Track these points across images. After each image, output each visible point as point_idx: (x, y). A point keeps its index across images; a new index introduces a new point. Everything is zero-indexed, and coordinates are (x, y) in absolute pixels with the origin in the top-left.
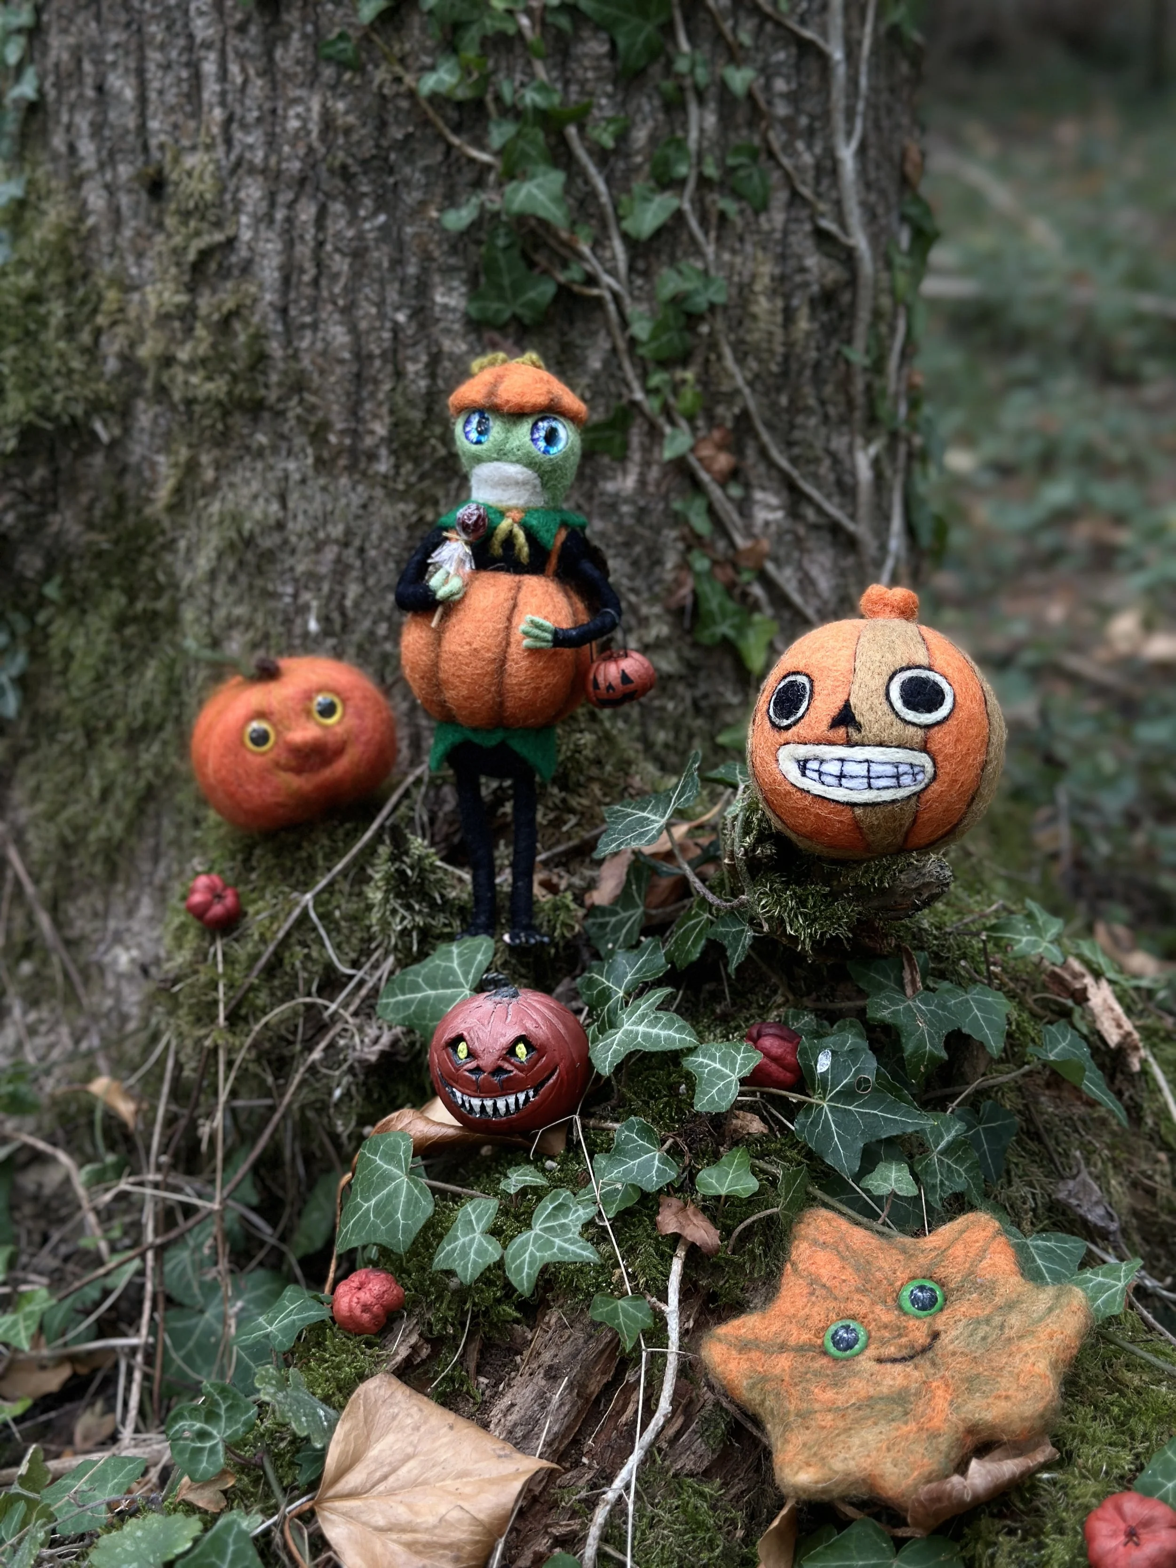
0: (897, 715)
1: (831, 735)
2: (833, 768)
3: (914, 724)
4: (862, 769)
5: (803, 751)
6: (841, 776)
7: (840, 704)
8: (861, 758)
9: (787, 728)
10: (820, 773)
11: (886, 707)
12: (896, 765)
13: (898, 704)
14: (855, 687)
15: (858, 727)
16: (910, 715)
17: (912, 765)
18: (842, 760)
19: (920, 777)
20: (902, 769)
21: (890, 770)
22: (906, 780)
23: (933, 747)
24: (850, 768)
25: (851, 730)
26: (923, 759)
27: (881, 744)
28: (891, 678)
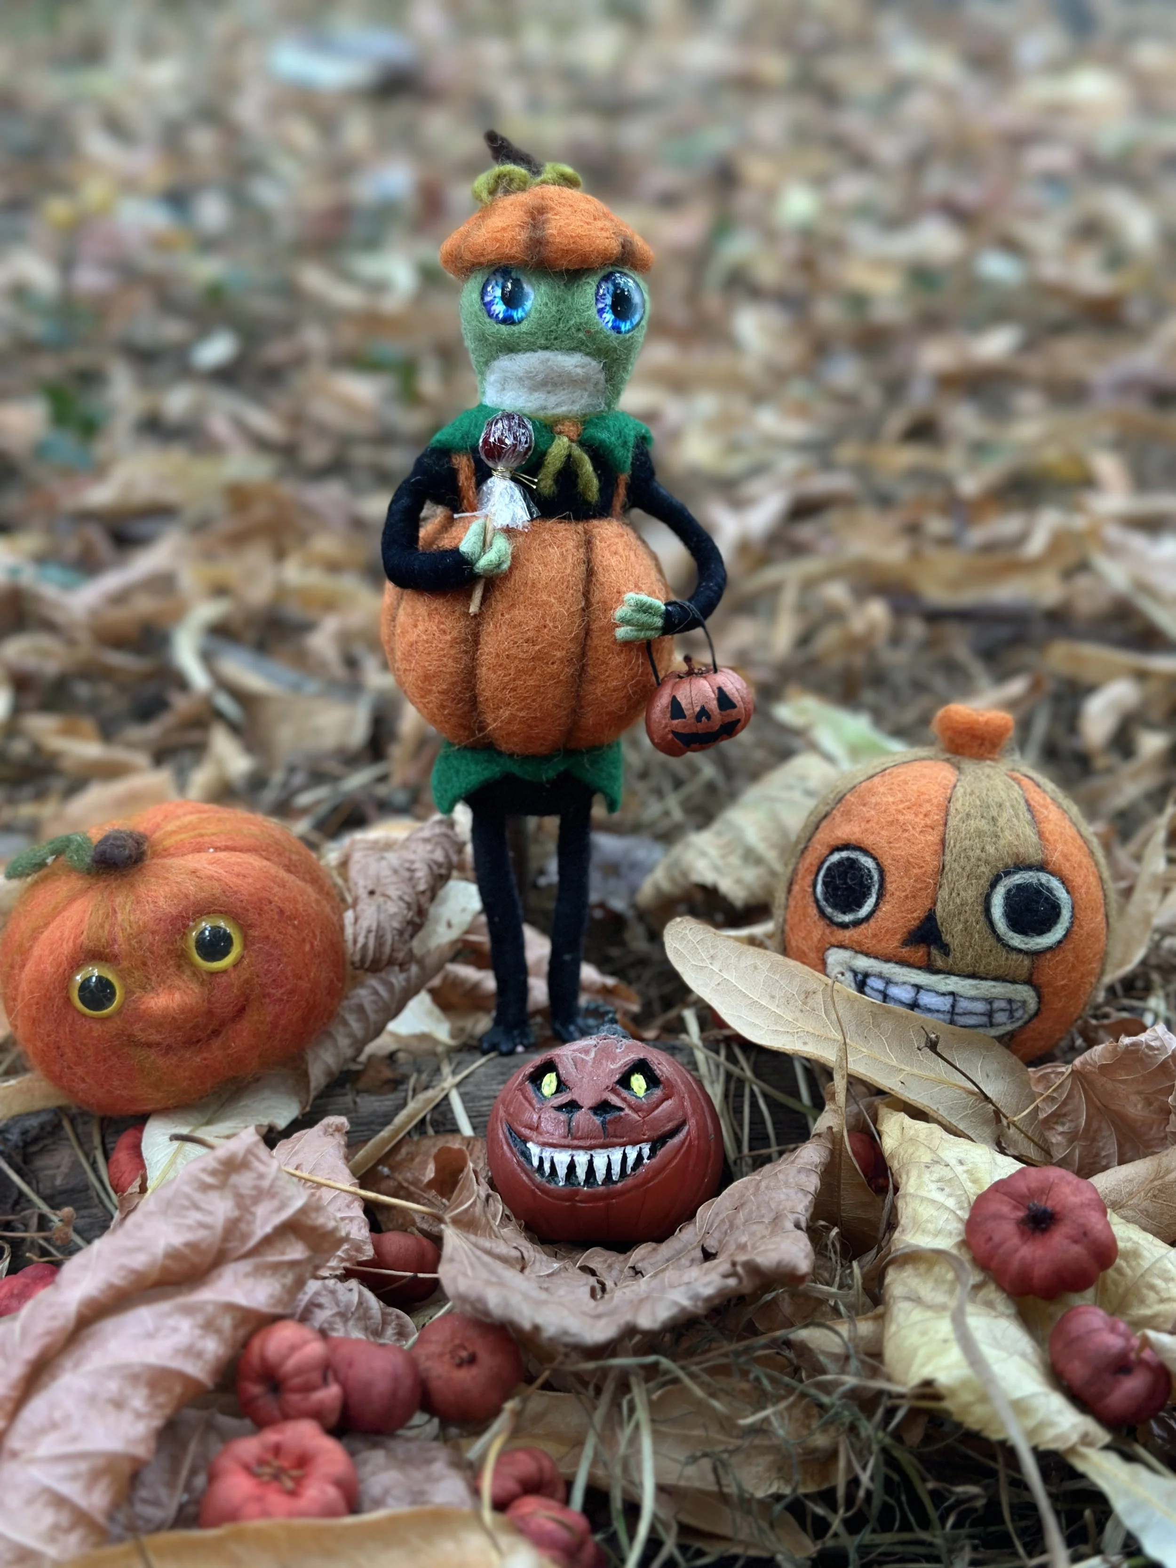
0: (999, 939)
1: (905, 952)
2: (904, 994)
3: (1020, 951)
4: (944, 1003)
5: (863, 963)
6: (914, 1005)
7: (920, 913)
8: (943, 988)
9: (844, 926)
10: (885, 997)
11: (982, 925)
12: (990, 1001)
13: (1001, 925)
14: (944, 893)
15: (945, 949)
16: (1017, 940)
17: (1010, 1001)
18: (918, 988)
19: (1018, 1014)
20: (997, 1005)
21: (980, 1007)
22: (1000, 1017)
23: (1041, 979)
24: (926, 999)
25: (934, 952)
26: (1024, 993)
27: (973, 976)
28: (993, 885)
